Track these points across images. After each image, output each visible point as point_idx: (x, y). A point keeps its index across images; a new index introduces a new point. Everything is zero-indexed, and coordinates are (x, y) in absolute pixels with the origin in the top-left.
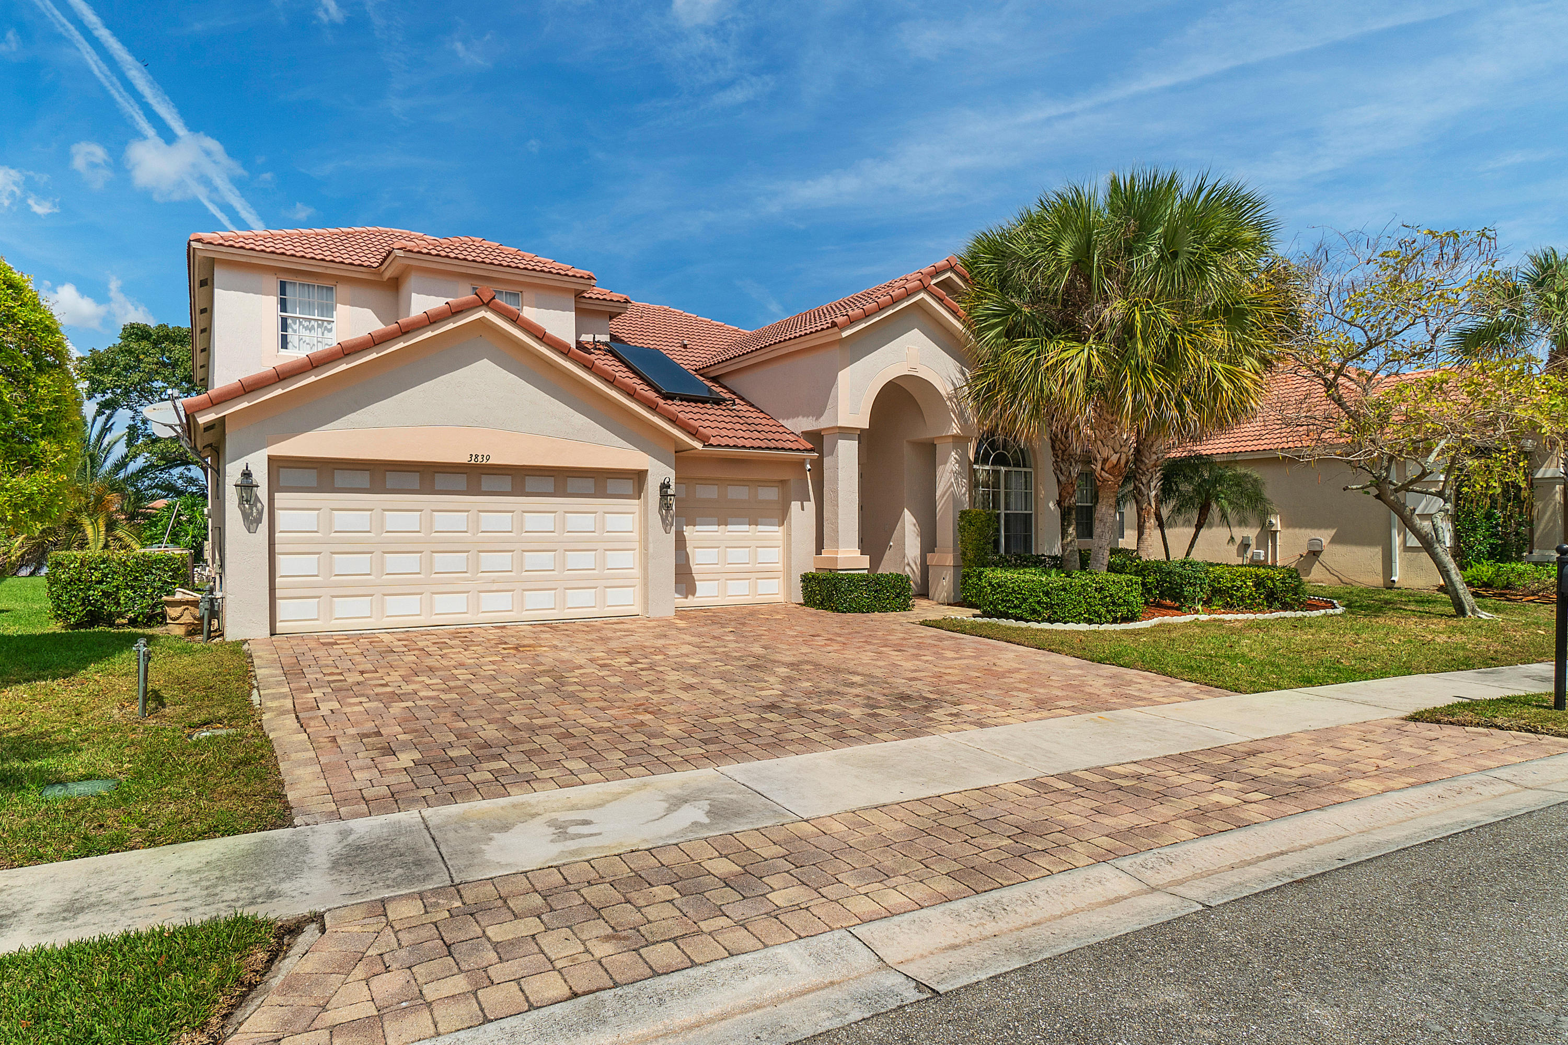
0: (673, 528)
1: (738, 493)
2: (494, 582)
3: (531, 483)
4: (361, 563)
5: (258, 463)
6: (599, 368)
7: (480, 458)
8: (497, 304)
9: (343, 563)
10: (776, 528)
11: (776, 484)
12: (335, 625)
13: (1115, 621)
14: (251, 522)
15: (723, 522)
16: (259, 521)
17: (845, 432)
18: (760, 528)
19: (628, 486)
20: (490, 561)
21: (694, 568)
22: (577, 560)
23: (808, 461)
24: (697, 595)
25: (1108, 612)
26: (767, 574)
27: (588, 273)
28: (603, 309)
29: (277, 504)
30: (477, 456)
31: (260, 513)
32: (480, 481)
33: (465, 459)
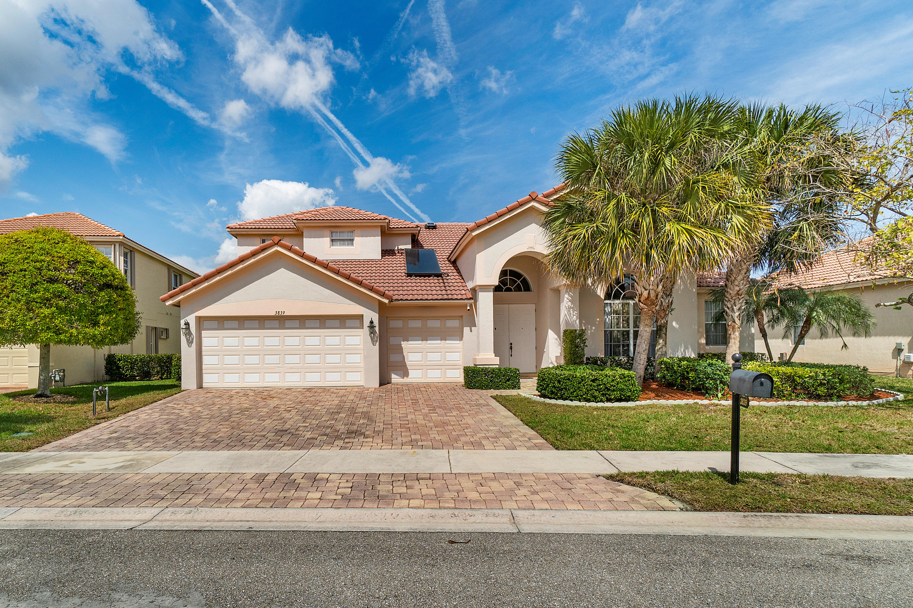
0: (378, 343)
1: (434, 324)
2: (291, 368)
3: (308, 323)
4: (235, 359)
5: (191, 319)
6: (330, 267)
7: (280, 313)
8: (281, 243)
9: (228, 359)
10: (458, 342)
11: (458, 318)
12: (225, 385)
13: (609, 400)
14: (190, 343)
15: (425, 339)
16: (192, 342)
17: (484, 288)
18: (448, 342)
19: (357, 323)
20: (289, 359)
21: (408, 363)
22: (331, 359)
23: (468, 305)
24: (409, 377)
25: (603, 395)
26: (453, 367)
27: (384, 216)
28: (408, 232)
29: (203, 335)
30: (279, 312)
31: (193, 339)
32: (284, 323)
33: (273, 313)
